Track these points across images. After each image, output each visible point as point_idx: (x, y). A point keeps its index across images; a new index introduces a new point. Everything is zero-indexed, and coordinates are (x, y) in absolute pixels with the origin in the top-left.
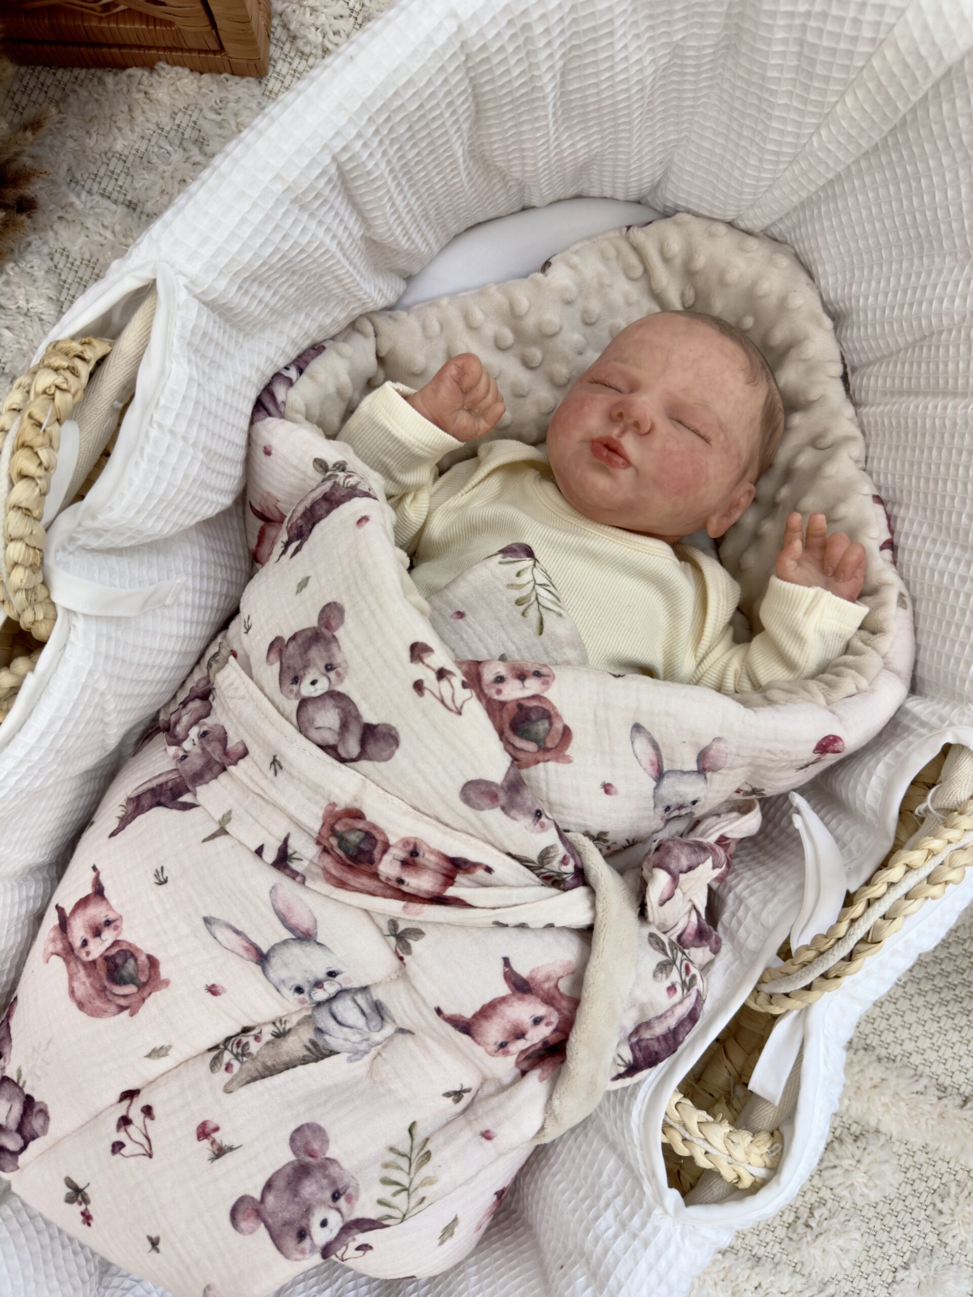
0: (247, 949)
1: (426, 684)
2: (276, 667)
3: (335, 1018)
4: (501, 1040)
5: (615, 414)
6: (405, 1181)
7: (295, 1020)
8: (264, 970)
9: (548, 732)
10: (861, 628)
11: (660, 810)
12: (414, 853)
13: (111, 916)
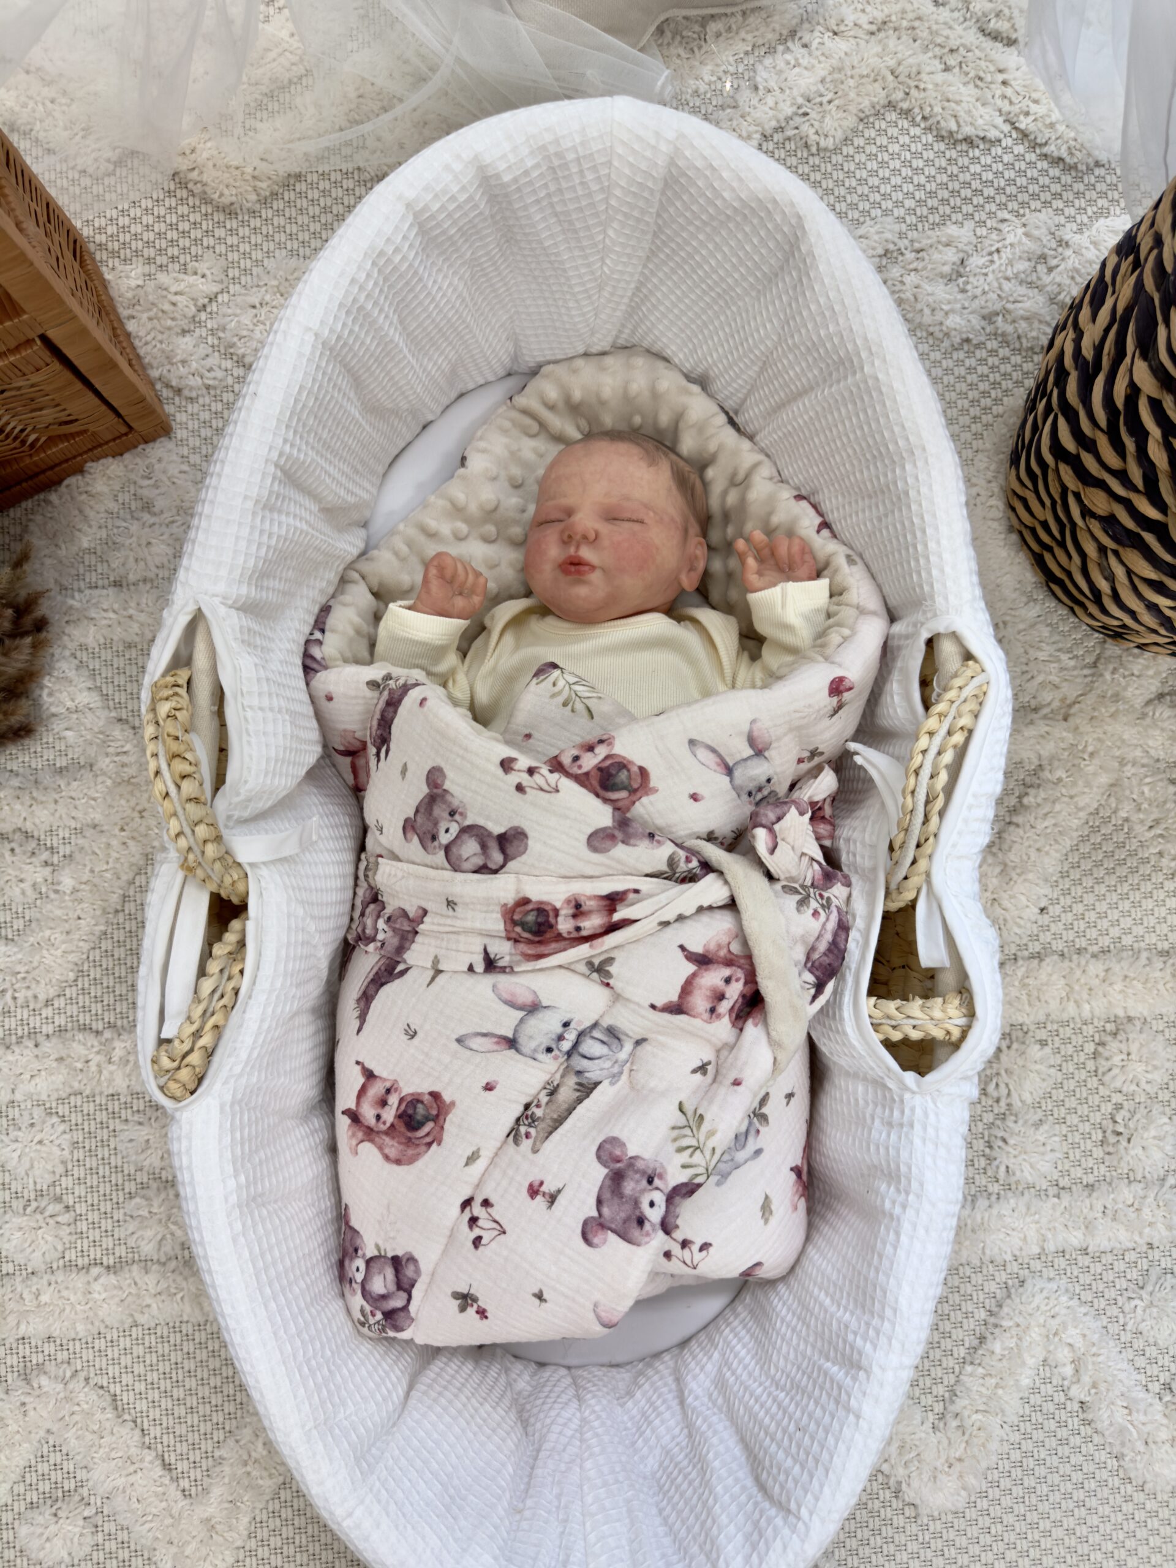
0: (497, 1043)
1: (524, 784)
2: (416, 839)
3: (585, 1057)
4: (709, 1006)
5: (565, 538)
6: (694, 1143)
7: (558, 1076)
8: (517, 1050)
9: (630, 777)
10: (831, 596)
11: (745, 797)
12: (578, 906)
13: (388, 1085)
